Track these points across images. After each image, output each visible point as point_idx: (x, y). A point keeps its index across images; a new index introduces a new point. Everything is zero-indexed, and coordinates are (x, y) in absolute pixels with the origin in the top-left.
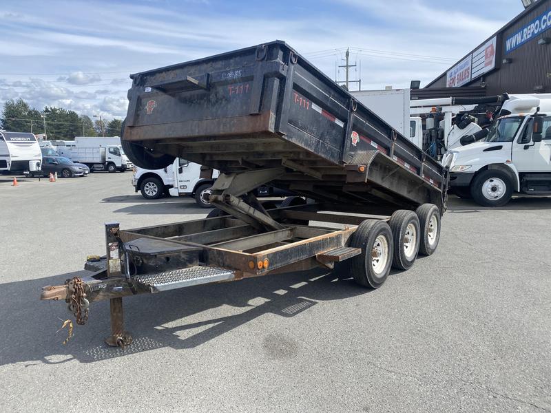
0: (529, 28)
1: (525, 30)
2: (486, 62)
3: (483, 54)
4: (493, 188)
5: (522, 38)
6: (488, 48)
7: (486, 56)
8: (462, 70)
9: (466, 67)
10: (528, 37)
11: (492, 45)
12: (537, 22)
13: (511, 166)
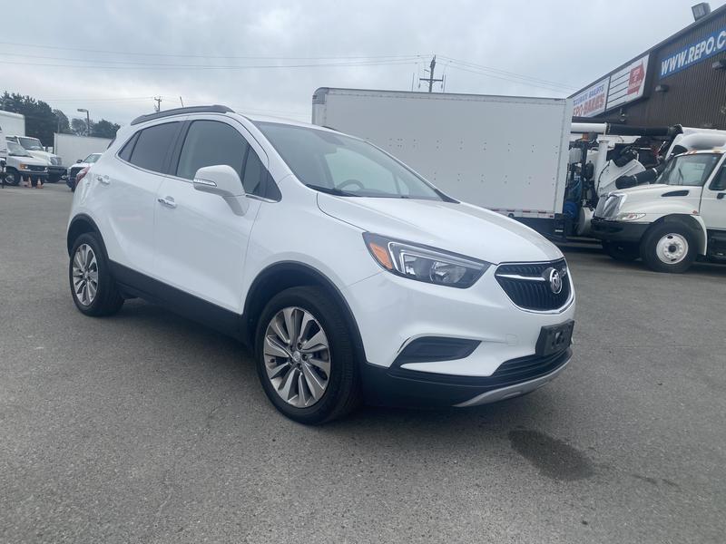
0: (698, 46)
1: (692, 49)
2: (631, 87)
3: (628, 77)
4: (671, 248)
5: (686, 59)
6: (635, 69)
7: (631, 81)
8: (592, 97)
9: (599, 94)
10: (696, 58)
11: (641, 67)
12: (712, 39)
13: (699, 219)
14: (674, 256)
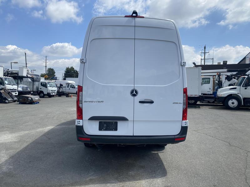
4: (233, 103)
13: (239, 95)
14: (234, 105)
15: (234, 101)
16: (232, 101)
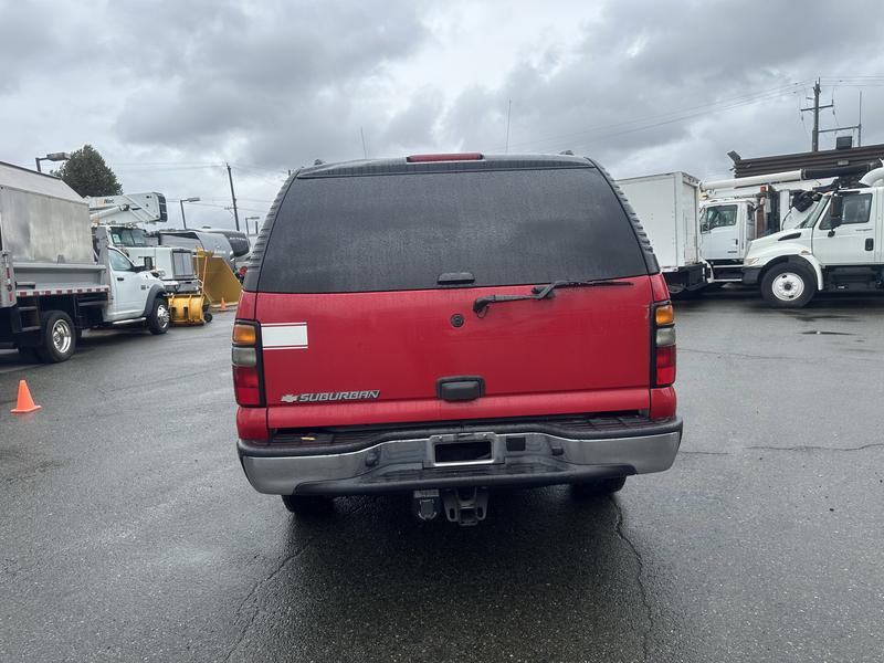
4: (786, 286)
13: (809, 258)
14: (790, 293)
15: (792, 278)
16: (785, 280)
